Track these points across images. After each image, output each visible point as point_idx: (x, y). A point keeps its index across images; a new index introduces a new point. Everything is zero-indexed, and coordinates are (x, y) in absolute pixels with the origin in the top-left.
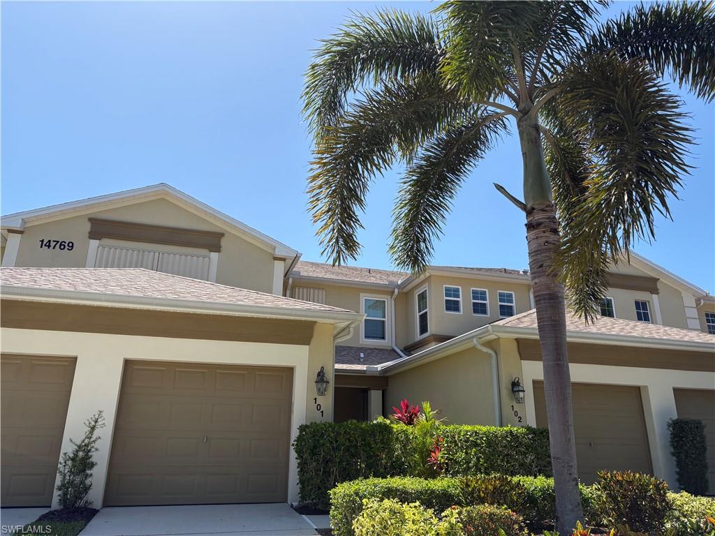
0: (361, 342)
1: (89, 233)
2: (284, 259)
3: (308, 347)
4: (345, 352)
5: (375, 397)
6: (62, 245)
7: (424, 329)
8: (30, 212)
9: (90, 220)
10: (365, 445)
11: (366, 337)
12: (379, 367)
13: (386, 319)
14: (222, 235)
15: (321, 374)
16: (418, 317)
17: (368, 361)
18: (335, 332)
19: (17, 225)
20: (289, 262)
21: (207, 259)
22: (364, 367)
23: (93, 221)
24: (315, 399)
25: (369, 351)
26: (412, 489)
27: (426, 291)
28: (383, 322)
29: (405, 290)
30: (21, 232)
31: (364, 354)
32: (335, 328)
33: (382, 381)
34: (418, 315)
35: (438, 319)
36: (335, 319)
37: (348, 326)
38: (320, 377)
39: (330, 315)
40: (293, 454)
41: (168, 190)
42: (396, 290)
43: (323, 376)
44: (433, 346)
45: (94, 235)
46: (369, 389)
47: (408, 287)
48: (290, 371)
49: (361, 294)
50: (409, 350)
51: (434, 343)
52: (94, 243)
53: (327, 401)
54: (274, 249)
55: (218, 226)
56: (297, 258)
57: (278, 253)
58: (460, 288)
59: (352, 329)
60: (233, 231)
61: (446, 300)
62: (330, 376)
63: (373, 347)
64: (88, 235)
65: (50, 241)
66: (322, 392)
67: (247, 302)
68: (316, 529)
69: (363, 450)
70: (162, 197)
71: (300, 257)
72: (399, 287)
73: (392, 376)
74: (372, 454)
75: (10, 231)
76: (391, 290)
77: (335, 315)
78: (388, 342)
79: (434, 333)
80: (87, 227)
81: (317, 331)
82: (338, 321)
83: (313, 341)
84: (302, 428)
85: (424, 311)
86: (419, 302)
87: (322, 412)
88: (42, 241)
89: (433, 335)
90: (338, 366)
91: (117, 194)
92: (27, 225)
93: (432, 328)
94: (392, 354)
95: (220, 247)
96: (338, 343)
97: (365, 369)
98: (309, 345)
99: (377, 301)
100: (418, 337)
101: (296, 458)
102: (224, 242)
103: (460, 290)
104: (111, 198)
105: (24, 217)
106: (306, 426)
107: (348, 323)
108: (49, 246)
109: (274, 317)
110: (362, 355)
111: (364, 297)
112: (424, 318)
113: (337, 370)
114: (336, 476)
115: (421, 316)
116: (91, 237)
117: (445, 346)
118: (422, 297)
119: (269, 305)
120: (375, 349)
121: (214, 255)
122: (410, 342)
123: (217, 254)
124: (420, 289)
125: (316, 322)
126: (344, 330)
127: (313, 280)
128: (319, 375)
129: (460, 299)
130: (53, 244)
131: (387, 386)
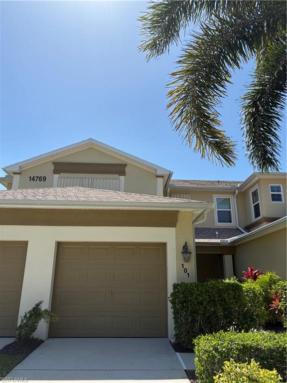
0: (216, 225)
1: (54, 171)
2: (162, 177)
3: (174, 228)
4: (206, 232)
5: (228, 259)
6: (40, 179)
7: (257, 214)
8: (23, 162)
9: (53, 163)
10: (221, 300)
11: (219, 222)
12: (229, 240)
13: (231, 210)
14: (126, 165)
15: (185, 247)
16: (253, 207)
17: (220, 236)
18: (194, 218)
19: (17, 170)
20: (166, 178)
21: (118, 180)
22: (218, 241)
23: (55, 164)
24: (183, 265)
25: (222, 230)
26: (265, 347)
27: (257, 189)
28: (230, 211)
29: (242, 191)
30: (20, 174)
31: (218, 232)
32: (193, 215)
33: (232, 249)
34: (252, 206)
35: (267, 207)
36: (192, 208)
37: (202, 213)
38: (184, 249)
39: (188, 205)
40: (170, 305)
41: (94, 142)
42: (237, 191)
43: (187, 249)
44: (265, 225)
45: (56, 172)
46: (223, 254)
47: (244, 188)
48: (164, 245)
49: (214, 195)
50: (248, 228)
51: (265, 223)
52: (56, 176)
53: (192, 266)
54: (156, 171)
55: (124, 160)
56: (170, 175)
57: (159, 173)
58: (281, 185)
59: (205, 215)
60: (132, 163)
61: (272, 194)
62: (192, 248)
63: (224, 228)
64: (53, 172)
65: (34, 177)
66: (187, 260)
67: (131, 200)
68: (185, 370)
69: (220, 304)
70: (91, 146)
71: (172, 174)
72: (238, 188)
73: (238, 246)
74: (227, 307)
75: (14, 173)
76: (233, 191)
77: (192, 206)
78: (234, 223)
79: (264, 216)
80: (52, 167)
81: (180, 217)
82: (195, 210)
83: (178, 224)
84: (175, 286)
85: (257, 203)
86: (253, 197)
87: (188, 274)
88: (30, 177)
89: (264, 218)
90: (197, 240)
91: (65, 147)
92: (23, 169)
93: (263, 213)
94: (237, 231)
95: (125, 172)
96: (196, 225)
97: (219, 242)
98: (175, 227)
99: (225, 199)
100: (254, 220)
101: (171, 308)
102: (127, 169)
103: (281, 187)
104: (63, 150)
105: (20, 165)
106: (178, 285)
107: (201, 211)
108: (34, 180)
109: (149, 209)
110: (217, 233)
111: (215, 197)
112: (257, 208)
113: (197, 243)
114: (200, 323)
115: (254, 206)
116: (54, 173)
117: (274, 224)
118: (255, 194)
119: (146, 201)
120: (226, 229)
121: (122, 178)
122: (249, 224)
123: (124, 176)
124: (253, 188)
125: (179, 211)
126: (200, 215)
127: (182, 188)
128: (184, 248)
129: (282, 193)
130: (36, 178)
131: (235, 252)
